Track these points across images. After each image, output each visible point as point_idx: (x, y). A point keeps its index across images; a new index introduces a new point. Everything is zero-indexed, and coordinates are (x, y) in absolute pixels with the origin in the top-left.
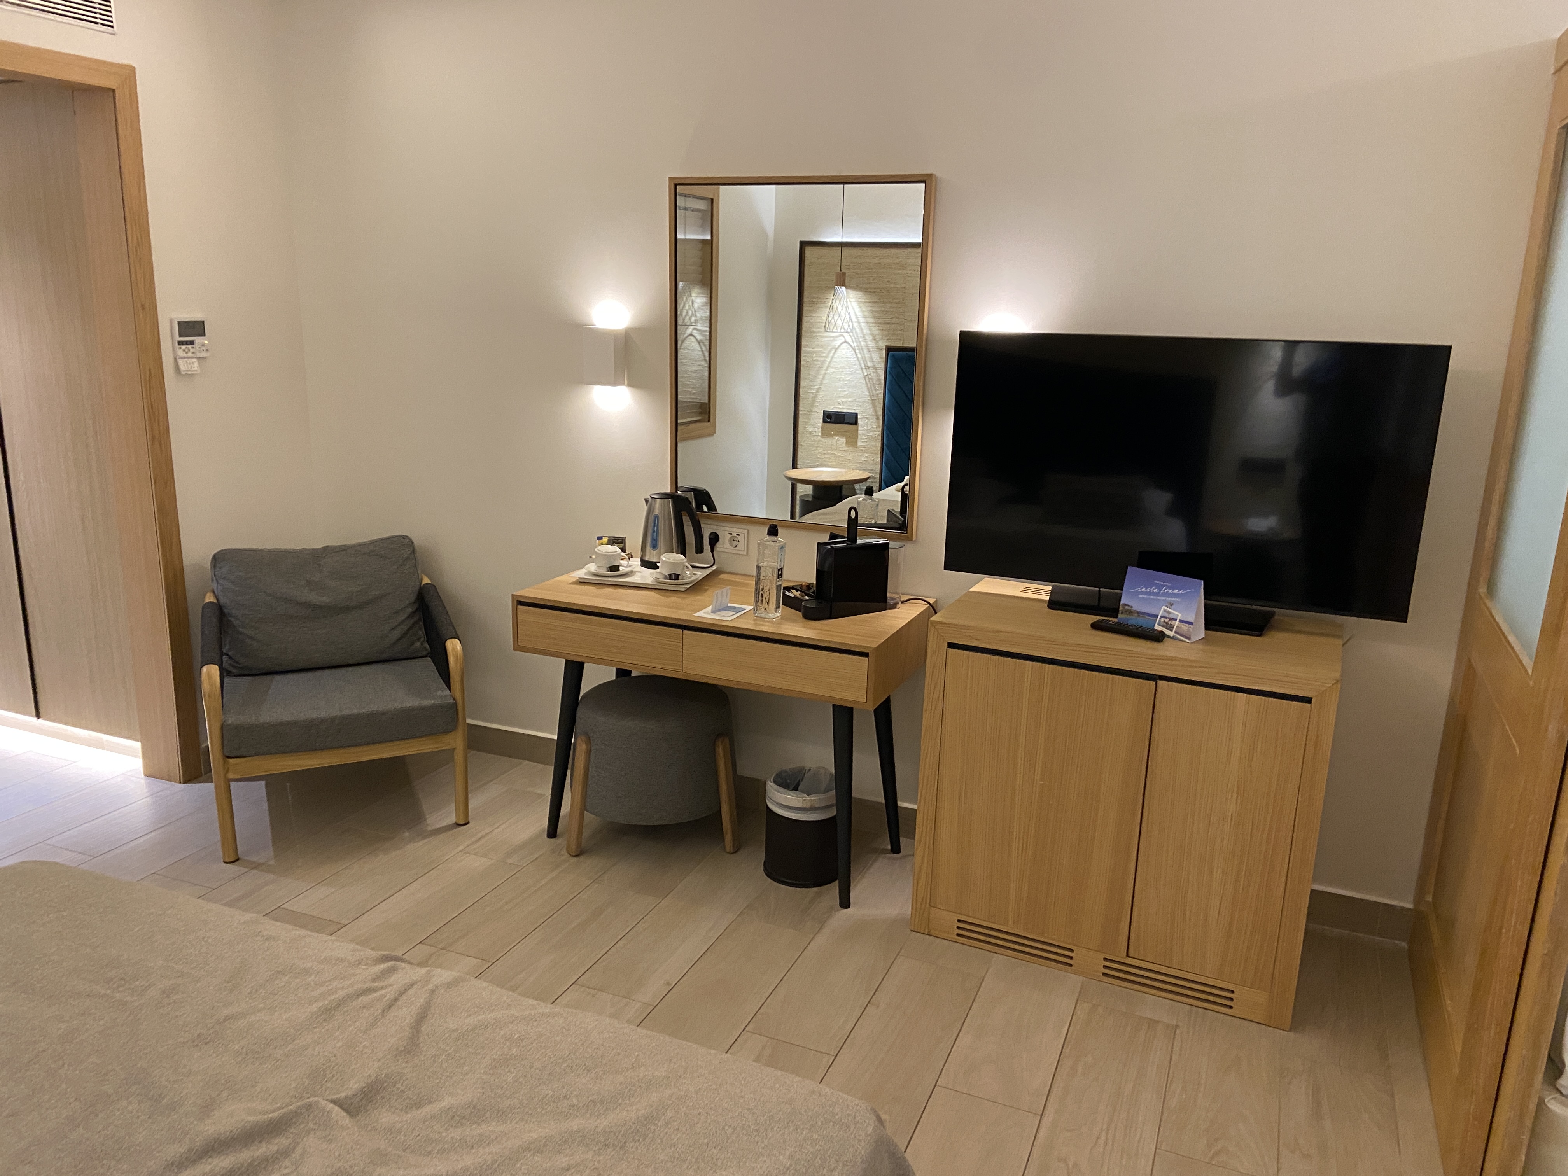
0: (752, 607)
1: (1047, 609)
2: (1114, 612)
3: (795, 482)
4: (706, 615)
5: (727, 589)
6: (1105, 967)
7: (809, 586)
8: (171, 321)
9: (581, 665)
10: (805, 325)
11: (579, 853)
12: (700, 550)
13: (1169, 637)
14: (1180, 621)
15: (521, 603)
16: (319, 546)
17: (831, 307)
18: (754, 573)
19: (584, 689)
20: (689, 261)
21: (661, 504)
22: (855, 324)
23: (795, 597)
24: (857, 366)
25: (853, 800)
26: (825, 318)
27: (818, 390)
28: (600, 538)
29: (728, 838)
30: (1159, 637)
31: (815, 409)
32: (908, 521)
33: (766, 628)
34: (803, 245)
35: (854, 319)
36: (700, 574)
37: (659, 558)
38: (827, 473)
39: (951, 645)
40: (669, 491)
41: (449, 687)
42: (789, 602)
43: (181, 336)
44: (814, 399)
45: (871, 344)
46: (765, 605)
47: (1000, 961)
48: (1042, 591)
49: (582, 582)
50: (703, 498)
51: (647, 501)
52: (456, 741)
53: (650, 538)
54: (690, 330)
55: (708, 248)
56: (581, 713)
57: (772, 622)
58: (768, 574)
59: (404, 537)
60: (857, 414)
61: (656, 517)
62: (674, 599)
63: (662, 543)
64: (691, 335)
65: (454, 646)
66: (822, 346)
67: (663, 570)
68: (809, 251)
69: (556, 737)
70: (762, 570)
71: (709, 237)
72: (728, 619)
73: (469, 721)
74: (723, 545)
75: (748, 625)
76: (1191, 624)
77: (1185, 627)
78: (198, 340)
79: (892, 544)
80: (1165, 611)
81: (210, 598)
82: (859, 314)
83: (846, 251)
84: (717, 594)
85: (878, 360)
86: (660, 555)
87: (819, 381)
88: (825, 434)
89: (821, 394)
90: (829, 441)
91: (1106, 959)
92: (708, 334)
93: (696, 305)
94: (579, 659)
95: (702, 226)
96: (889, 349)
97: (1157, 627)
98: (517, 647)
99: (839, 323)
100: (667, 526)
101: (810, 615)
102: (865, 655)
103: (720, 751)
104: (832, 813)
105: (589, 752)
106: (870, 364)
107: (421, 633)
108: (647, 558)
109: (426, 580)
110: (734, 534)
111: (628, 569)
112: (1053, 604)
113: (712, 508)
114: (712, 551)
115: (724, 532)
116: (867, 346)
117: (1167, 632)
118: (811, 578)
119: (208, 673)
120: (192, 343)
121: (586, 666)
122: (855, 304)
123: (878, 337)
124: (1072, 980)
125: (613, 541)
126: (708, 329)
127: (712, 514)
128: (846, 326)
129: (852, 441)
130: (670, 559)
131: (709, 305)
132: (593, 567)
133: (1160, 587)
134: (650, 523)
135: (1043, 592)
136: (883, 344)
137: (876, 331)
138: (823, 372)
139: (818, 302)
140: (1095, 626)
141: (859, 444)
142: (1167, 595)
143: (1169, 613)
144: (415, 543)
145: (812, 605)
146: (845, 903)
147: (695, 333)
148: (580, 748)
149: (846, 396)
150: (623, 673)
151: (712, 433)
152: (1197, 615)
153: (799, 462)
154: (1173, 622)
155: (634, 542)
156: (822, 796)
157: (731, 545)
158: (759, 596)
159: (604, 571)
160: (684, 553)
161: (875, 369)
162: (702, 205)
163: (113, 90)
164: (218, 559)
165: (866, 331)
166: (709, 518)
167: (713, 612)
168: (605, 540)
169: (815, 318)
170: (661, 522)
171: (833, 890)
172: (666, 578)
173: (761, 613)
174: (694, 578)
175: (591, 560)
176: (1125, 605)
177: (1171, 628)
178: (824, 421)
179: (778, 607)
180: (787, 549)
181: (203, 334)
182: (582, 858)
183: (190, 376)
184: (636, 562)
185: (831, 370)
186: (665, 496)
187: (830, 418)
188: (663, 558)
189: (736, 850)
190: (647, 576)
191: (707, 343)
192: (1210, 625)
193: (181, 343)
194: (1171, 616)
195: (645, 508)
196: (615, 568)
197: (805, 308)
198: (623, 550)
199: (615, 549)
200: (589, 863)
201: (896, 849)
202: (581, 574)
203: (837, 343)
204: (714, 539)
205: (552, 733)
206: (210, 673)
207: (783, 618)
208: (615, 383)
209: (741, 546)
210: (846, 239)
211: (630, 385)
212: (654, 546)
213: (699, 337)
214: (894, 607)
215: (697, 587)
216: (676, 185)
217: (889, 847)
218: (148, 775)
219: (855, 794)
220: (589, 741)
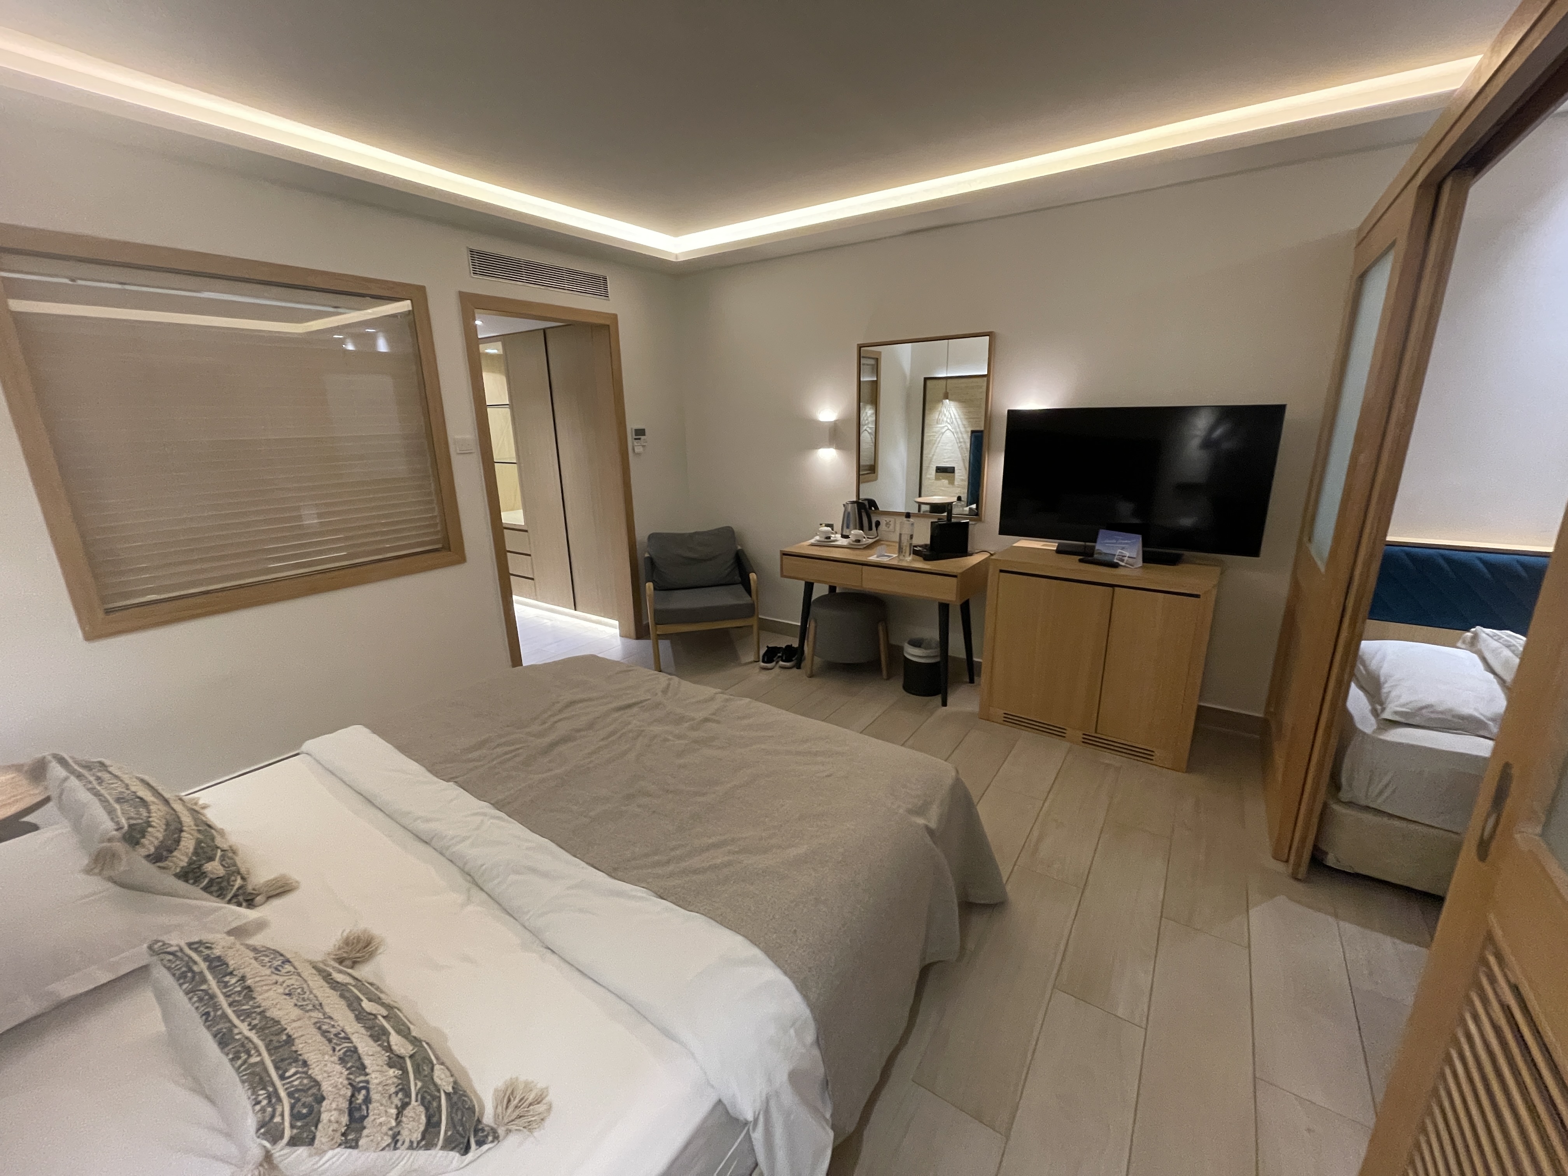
0: (896, 555)
1: (1056, 554)
2: (1092, 555)
3: (920, 504)
4: (873, 558)
5: (883, 547)
6: (1084, 738)
7: (926, 545)
8: (632, 429)
9: (812, 584)
10: (926, 422)
11: (811, 676)
12: (870, 529)
13: (1122, 566)
14: (1129, 557)
15: (785, 554)
16: (692, 531)
17: (940, 412)
18: (897, 540)
19: (813, 598)
20: (865, 390)
21: (852, 507)
22: (954, 420)
23: (919, 550)
24: (955, 442)
25: (949, 658)
26: (937, 417)
27: (933, 455)
28: (821, 524)
29: (884, 672)
30: (1115, 566)
31: (932, 466)
32: (979, 513)
33: (904, 564)
34: (926, 379)
35: (953, 417)
36: (871, 541)
37: (850, 533)
38: (937, 499)
39: (1001, 571)
40: (855, 499)
41: (751, 596)
42: (916, 553)
43: (636, 435)
44: (931, 460)
45: (963, 429)
46: (903, 554)
47: (1026, 734)
48: (1051, 545)
49: (812, 545)
50: (872, 503)
51: (844, 505)
52: (753, 622)
53: (846, 524)
54: (865, 427)
55: (875, 385)
56: (813, 609)
57: (907, 562)
58: (905, 539)
59: (729, 527)
60: (954, 468)
61: (849, 513)
62: (858, 552)
63: (851, 526)
64: (866, 430)
65: (753, 576)
66: (935, 432)
67: (852, 538)
68: (929, 383)
69: (799, 624)
70: (902, 535)
71: (875, 379)
72: (885, 560)
73: (760, 616)
74: (883, 527)
75: (895, 563)
76: (1134, 558)
77: (1130, 560)
78: (642, 437)
79: (970, 523)
80: (1120, 552)
81: (647, 555)
82: (956, 414)
83: (949, 381)
84: (879, 549)
85: (967, 439)
86: (851, 531)
87: (933, 451)
88: (937, 479)
89: (935, 457)
90: (939, 483)
91: (1084, 734)
92: (874, 429)
93: (868, 415)
94: (812, 581)
95: (873, 372)
96: (973, 432)
97: (1115, 561)
98: (783, 576)
99: (945, 419)
100: (854, 516)
101: (927, 558)
102: (955, 576)
103: (880, 628)
104: (938, 660)
105: (816, 627)
106: (961, 440)
107: (737, 572)
108: (844, 534)
109: (739, 548)
110: (888, 521)
111: (835, 539)
112: (1059, 551)
113: (876, 508)
114: (877, 530)
115: (883, 520)
116: (960, 430)
117: (1121, 563)
118: (928, 542)
119: (649, 587)
120: (640, 439)
121: (815, 585)
122: (953, 409)
123: (966, 426)
124: (1065, 745)
125: (827, 525)
126: (874, 427)
127: (877, 511)
128: (949, 421)
129: (952, 482)
130: (855, 533)
131: (874, 415)
132: (817, 538)
133: (1117, 540)
134: (847, 516)
135: (1053, 546)
136: (969, 430)
137: (965, 423)
138: (935, 445)
139: (933, 409)
140: (1081, 561)
141: (956, 483)
142: (1121, 543)
143: (1122, 553)
144: (735, 530)
145: (928, 553)
146: (944, 704)
147: (868, 429)
148: (811, 626)
149: (949, 458)
150: (832, 589)
151: (876, 479)
152: (1138, 554)
153: (923, 493)
154: (1123, 558)
155: (838, 526)
156: (933, 650)
157: (886, 526)
158: (900, 550)
159: (823, 539)
160: (862, 530)
161: (965, 442)
162: (872, 362)
163: (609, 325)
164: (652, 537)
165: (960, 423)
166: (875, 513)
167: (877, 557)
168: (824, 525)
169: (931, 417)
170: (851, 515)
171: (938, 699)
172: (853, 542)
173: (901, 557)
174: (867, 542)
175: (817, 535)
176: (1098, 550)
177: (1122, 561)
178: (937, 472)
179: (910, 554)
180: (915, 525)
181: (644, 435)
182: (812, 679)
183: (639, 454)
184: (839, 536)
185: (940, 444)
186: (853, 502)
187: (940, 470)
188: (852, 532)
189: (889, 677)
190: (844, 542)
191: (874, 434)
192: (1145, 560)
193: (635, 439)
194: (1124, 555)
195: (843, 509)
196: (829, 538)
197: (927, 412)
198: (833, 530)
199: (829, 529)
200: (815, 681)
201: (972, 681)
202: (812, 541)
203: (944, 430)
204: (878, 524)
205: (798, 622)
206: (650, 586)
207: (913, 560)
208: (829, 448)
209: (891, 527)
210: (949, 375)
211: (836, 449)
212: (848, 527)
213: (870, 431)
214: (971, 555)
215: (869, 547)
216: (860, 347)
217: (968, 680)
218: (621, 636)
219: (950, 653)
220: (816, 622)
